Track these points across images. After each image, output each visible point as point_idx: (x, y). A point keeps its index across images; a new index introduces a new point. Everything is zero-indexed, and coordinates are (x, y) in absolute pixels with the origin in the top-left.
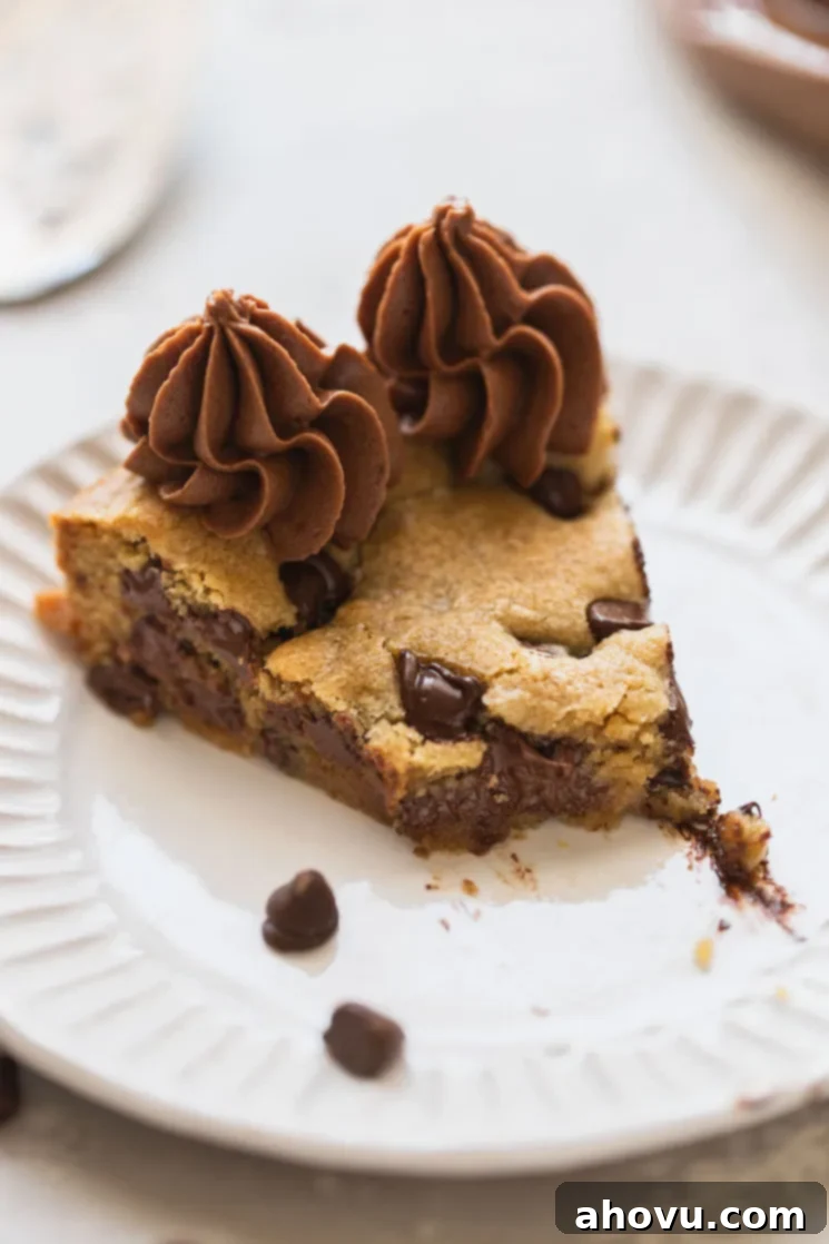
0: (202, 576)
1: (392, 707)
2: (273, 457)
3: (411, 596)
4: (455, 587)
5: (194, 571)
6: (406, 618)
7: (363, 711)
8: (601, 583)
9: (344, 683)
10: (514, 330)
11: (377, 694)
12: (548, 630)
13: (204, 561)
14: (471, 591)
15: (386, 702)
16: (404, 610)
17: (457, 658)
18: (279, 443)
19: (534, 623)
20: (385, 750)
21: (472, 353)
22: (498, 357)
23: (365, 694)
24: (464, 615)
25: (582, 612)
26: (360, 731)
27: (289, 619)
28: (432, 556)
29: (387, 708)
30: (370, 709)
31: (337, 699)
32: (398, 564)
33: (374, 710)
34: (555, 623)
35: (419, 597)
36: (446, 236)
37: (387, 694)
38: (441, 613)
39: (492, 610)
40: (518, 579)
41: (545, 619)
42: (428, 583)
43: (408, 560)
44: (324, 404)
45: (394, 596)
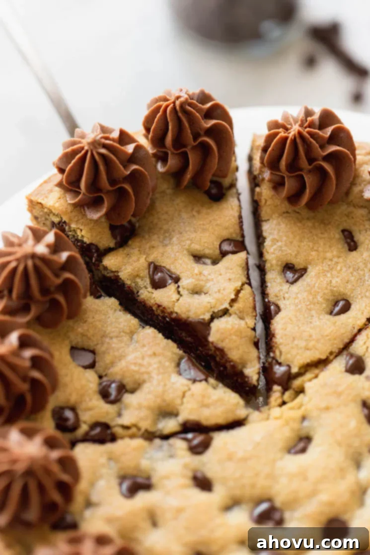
0: (81, 230)
1: (147, 284)
2: (108, 192)
3: (155, 237)
4: (173, 233)
5: (78, 228)
6: (153, 247)
7: (136, 283)
8: (225, 234)
9: (130, 274)
10: (201, 139)
11: (142, 278)
12: (204, 254)
13: (82, 225)
14: (178, 236)
15: (145, 281)
16: (153, 243)
17: (170, 267)
18: (110, 188)
19: (200, 251)
20: (146, 299)
21: (185, 146)
22: (194, 148)
23: (137, 278)
24: (174, 247)
25: (218, 247)
26: (135, 292)
27: (112, 245)
28: (165, 220)
29: (145, 284)
30: (139, 284)
31: (128, 279)
32: (152, 222)
33: (141, 285)
34: (207, 251)
35: (159, 238)
36: (178, 108)
37: (145, 279)
38: (166, 245)
39: (185, 245)
40: (195, 232)
41: (204, 249)
42: (162, 232)
43: (155, 221)
44: (128, 172)
45: (149, 236)
